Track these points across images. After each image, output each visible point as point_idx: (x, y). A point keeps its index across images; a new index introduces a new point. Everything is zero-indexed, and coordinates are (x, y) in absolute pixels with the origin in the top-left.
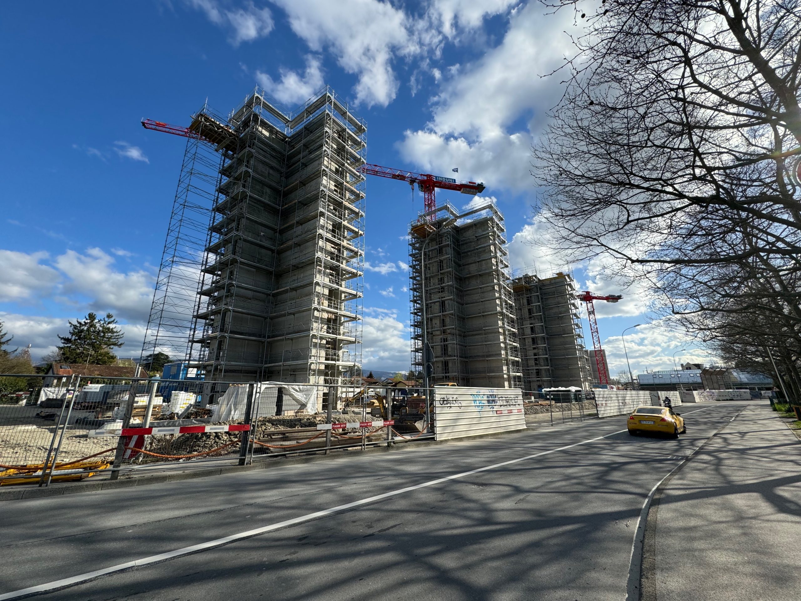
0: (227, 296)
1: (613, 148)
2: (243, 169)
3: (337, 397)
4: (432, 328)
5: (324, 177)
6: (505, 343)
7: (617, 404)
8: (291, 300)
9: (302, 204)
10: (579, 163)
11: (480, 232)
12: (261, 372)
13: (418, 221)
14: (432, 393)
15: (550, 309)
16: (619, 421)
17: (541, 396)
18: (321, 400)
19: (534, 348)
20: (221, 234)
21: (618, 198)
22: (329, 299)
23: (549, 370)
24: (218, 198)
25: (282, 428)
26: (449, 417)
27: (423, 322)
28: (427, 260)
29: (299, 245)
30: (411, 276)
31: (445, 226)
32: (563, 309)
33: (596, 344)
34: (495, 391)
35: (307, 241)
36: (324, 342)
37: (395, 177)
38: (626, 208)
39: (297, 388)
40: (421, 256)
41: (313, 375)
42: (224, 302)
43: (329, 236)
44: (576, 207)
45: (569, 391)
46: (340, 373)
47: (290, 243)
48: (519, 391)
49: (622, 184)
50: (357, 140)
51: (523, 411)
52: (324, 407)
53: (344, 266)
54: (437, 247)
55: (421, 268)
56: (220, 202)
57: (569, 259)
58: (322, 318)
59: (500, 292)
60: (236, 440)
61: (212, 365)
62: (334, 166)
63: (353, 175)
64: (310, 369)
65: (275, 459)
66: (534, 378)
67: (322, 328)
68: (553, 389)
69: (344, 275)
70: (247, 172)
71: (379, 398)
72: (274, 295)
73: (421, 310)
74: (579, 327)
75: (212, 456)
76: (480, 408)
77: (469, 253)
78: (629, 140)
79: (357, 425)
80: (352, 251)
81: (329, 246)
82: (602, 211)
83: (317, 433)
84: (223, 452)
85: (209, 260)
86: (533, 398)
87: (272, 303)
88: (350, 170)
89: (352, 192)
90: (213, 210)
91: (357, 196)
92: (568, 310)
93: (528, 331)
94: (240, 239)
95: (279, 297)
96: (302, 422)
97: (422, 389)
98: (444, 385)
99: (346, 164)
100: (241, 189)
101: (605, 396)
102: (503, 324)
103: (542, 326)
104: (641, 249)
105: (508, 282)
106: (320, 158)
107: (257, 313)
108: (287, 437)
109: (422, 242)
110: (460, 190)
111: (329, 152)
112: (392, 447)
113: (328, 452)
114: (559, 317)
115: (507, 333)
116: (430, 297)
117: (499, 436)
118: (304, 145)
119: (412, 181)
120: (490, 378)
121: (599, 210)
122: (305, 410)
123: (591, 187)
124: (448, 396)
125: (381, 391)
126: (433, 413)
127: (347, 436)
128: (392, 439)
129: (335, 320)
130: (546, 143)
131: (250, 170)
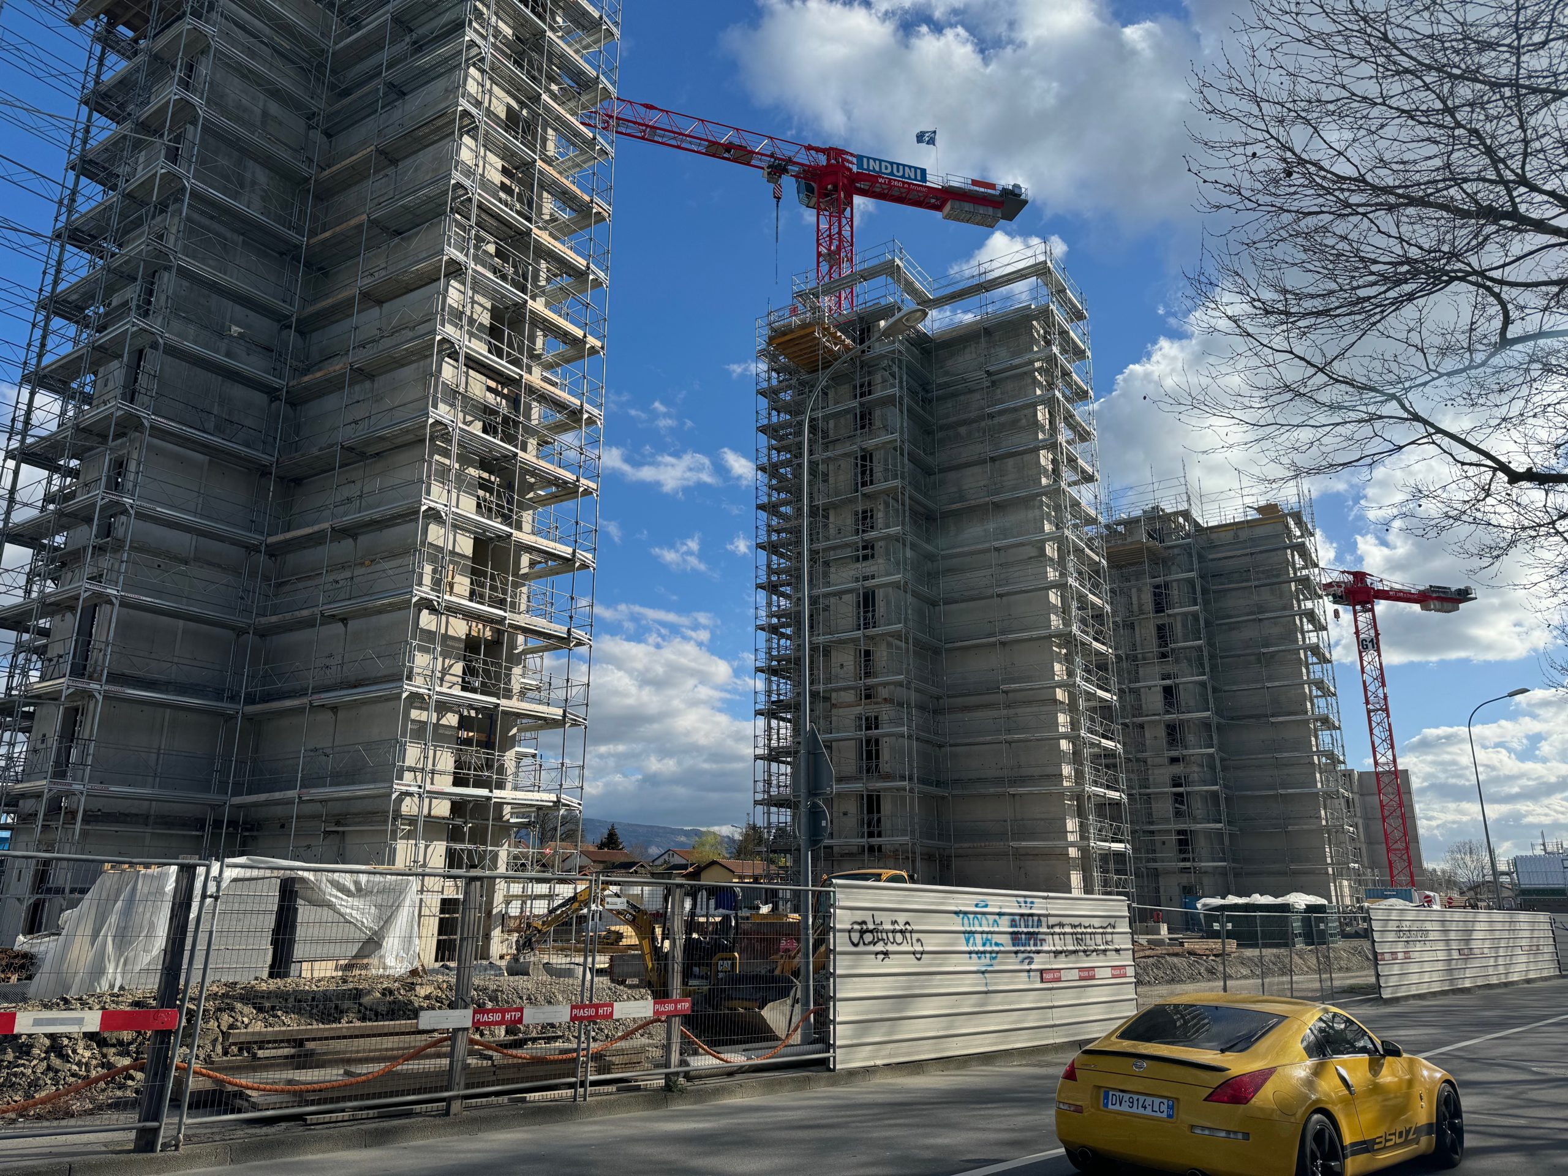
0: (99, 550)
1: (1465, 91)
2: (170, 92)
3: (489, 913)
4: (828, 680)
5: (466, 139)
6: (1074, 739)
7: (1441, 955)
8: (335, 567)
9: (385, 229)
10: (1348, 135)
11: (1002, 358)
12: (218, 824)
13: (794, 311)
14: (823, 906)
15: (1233, 627)
16: (1446, 1011)
17: (1190, 924)
18: (432, 926)
19: (1174, 760)
20: (83, 323)
21: (1473, 260)
22: (474, 572)
23: (1219, 834)
24: (74, 192)
25: (291, 1024)
26: (879, 987)
27: (798, 661)
28: (818, 448)
29: (371, 377)
30: (764, 499)
31: (888, 332)
32: (1276, 631)
33: (1380, 749)
34: (1041, 904)
35: (400, 363)
36: (452, 719)
37: (716, 150)
38: (1497, 296)
39: (347, 880)
40: (799, 433)
41: (408, 836)
42: (88, 570)
43: (479, 348)
44: (1334, 286)
45: (1286, 908)
46: (504, 829)
47: (336, 367)
48: (1119, 906)
49: (1491, 214)
50: (585, 13)
51: (1130, 971)
52: (444, 950)
53: (529, 456)
54: (855, 404)
55: (798, 475)
56: (84, 207)
57: (1300, 460)
58: (446, 637)
59: (1061, 563)
60: (127, 1061)
61: (38, 795)
62: (501, 102)
63: (569, 135)
64: (397, 815)
65: (265, 1130)
66: (1169, 860)
67: (445, 672)
68: (1232, 900)
69: (532, 487)
70: (184, 106)
71: (639, 918)
72: (273, 552)
73: (793, 618)
74: (1326, 693)
75: (39, 1117)
76: (986, 960)
77: (963, 430)
78: (1518, 64)
79: (561, 1014)
80: (559, 405)
81: (478, 386)
82: (1421, 302)
83: (420, 1040)
84: (76, 1106)
85: (37, 417)
86: (1164, 929)
87: (266, 578)
88: (558, 118)
89: (564, 197)
90: (58, 236)
91: (583, 211)
92: (1291, 633)
93: (1154, 700)
94: (154, 346)
95: (292, 559)
96: (366, 1000)
97: (786, 890)
98: (865, 877)
99: (545, 97)
100: (162, 167)
101: (1406, 926)
102: (1070, 674)
103: (1203, 684)
104: (1543, 435)
105: (1090, 531)
106: (452, 66)
107: (210, 613)
108: (312, 1053)
109: (802, 384)
110: (939, 208)
111: (486, 49)
112: (682, 1091)
113: (456, 1106)
114: (1260, 657)
115: (1082, 704)
116: (826, 575)
117: (1049, 1058)
118: (397, 20)
119: (777, 169)
120: (1020, 855)
121: (1411, 297)
122: (374, 961)
123: (1386, 221)
124: (880, 916)
125: (647, 894)
126: (824, 973)
127: (524, 1052)
128: (683, 1063)
129: (494, 645)
130: (1241, 62)
131: (195, 100)
